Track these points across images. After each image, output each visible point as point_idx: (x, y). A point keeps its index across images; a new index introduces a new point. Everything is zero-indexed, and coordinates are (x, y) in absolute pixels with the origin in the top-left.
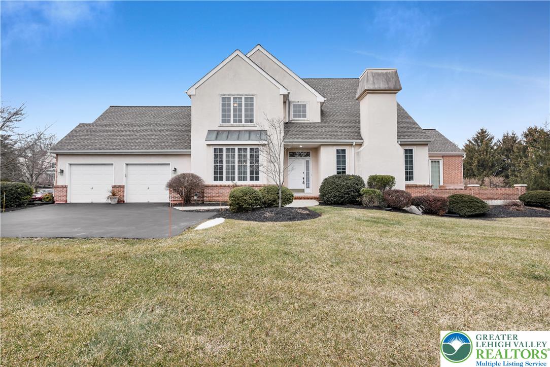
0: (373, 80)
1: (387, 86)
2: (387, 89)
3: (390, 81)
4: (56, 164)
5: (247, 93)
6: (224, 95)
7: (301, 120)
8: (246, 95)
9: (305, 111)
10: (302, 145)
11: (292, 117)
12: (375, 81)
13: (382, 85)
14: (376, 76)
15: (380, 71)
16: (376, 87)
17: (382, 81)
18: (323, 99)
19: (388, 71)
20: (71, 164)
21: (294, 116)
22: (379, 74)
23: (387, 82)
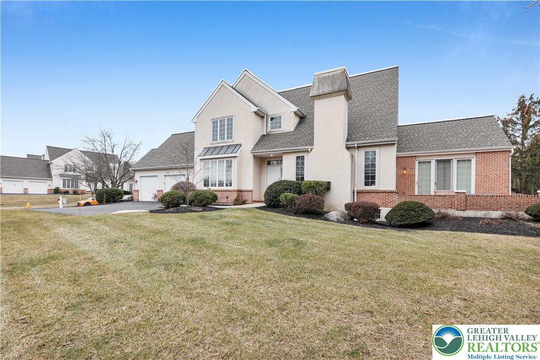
0: (319, 86)
1: (331, 89)
2: (331, 92)
3: (335, 82)
4: (134, 176)
5: (228, 115)
6: (214, 119)
7: (277, 131)
8: (228, 117)
9: (280, 122)
10: (273, 154)
11: (269, 129)
12: (320, 87)
13: (327, 89)
14: (322, 80)
15: (327, 75)
16: (321, 92)
17: (328, 84)
18: (295, 109)
19: (335, 73)
20: (141, 177)
21: (272, 128)
22: (325, 78)
23: (332, 84)
